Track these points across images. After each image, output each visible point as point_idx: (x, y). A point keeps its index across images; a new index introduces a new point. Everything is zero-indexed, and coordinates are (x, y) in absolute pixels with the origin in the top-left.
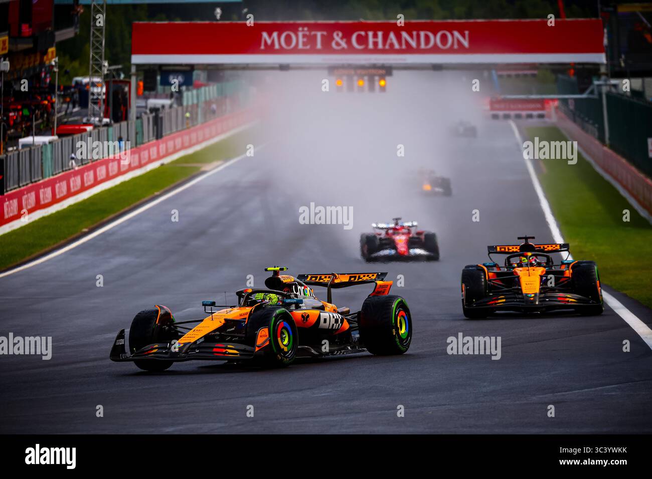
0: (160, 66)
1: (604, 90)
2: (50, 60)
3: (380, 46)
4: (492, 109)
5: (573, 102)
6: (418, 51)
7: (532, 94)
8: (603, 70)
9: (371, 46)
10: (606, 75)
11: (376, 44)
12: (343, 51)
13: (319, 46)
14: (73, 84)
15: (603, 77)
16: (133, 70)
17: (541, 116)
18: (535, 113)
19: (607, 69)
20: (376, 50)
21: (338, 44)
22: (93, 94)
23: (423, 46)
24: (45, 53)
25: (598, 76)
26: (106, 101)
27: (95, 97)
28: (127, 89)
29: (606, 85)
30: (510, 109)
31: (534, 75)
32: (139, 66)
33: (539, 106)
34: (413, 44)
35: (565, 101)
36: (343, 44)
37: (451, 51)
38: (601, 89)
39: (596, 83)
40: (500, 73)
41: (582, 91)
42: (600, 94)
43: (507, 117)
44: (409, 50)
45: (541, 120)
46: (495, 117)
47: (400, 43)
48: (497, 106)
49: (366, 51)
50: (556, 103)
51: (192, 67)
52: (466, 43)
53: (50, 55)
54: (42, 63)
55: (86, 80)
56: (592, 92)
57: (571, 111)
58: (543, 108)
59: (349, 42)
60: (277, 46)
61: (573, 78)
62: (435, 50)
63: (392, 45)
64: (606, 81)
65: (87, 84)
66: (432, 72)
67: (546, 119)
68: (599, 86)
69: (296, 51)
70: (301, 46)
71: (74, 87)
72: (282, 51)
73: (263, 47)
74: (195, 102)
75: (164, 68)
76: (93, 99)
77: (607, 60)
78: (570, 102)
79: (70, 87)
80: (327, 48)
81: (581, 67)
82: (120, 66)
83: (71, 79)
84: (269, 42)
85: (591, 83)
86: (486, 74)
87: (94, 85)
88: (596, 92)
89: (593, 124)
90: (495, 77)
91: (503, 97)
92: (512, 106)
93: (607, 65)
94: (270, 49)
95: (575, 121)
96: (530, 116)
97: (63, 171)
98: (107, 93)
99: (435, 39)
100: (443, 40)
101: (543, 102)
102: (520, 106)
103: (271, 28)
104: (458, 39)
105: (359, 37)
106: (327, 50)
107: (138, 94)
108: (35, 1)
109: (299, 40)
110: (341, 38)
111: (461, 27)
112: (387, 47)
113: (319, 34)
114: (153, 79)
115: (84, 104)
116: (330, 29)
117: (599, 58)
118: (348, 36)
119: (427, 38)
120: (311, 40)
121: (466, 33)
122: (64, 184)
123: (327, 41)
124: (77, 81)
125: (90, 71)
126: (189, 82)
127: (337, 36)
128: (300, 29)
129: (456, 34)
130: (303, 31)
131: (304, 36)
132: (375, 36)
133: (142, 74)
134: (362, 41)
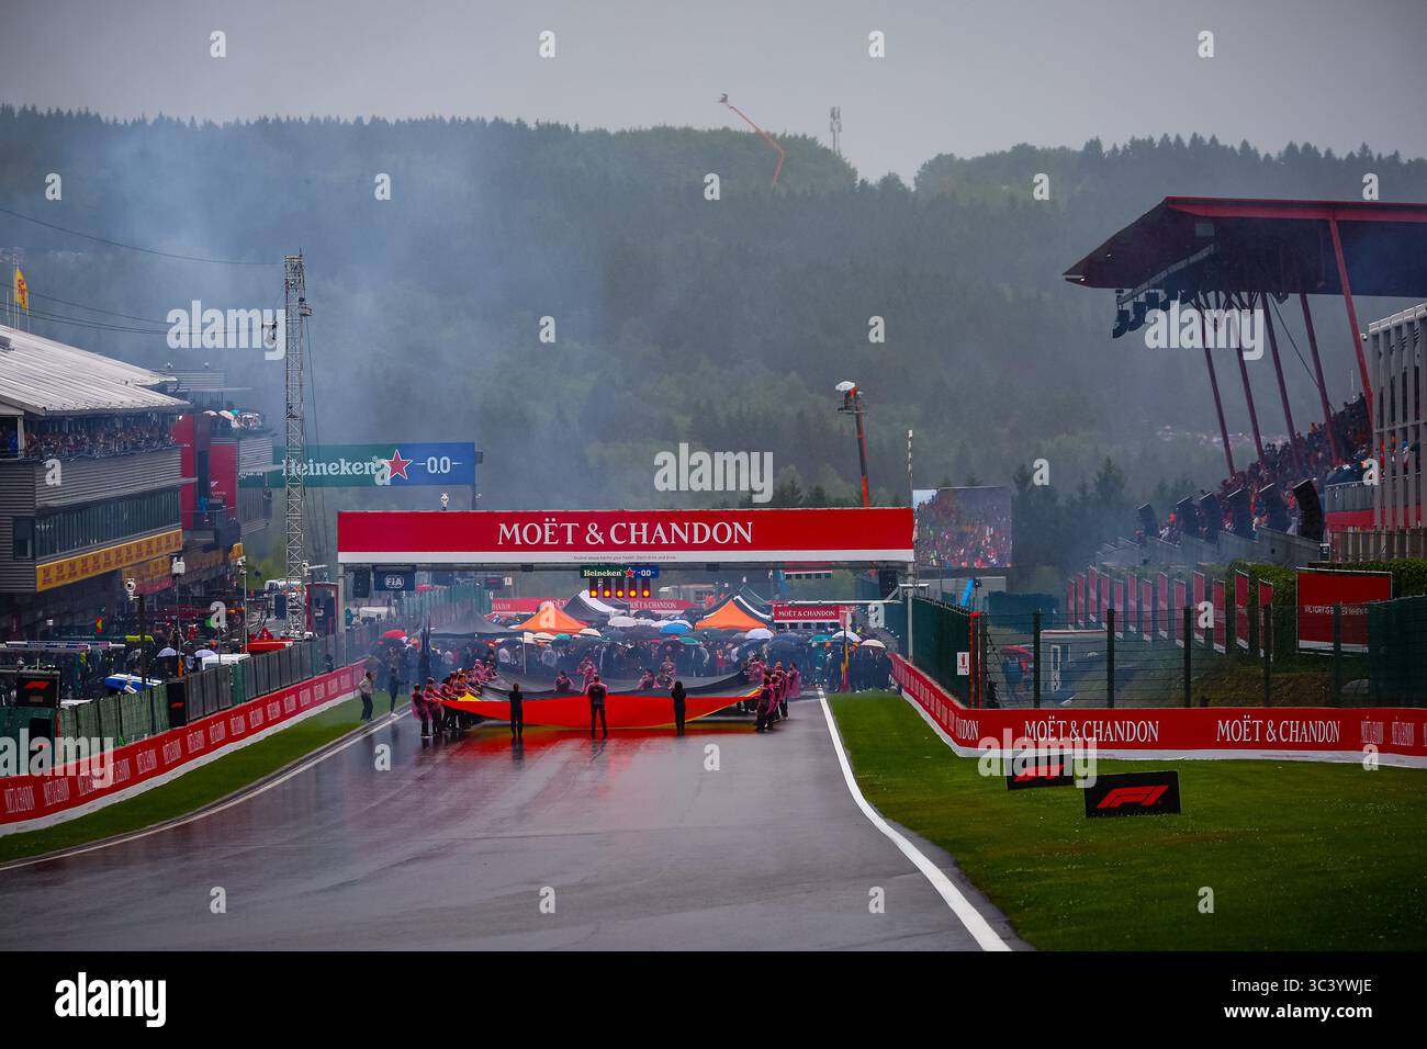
0: (375, 566)
1: (911, 593)
2: (236, 558)
3: (644, 541)
4: (777, 617)
6: (691, 547)
7: (824, 599)
8: (910, 569)
9: (633, 541)
10: (915, 576)
11: (639, 538)
12: (599, 548)
13: (570, 542)
14: (267, 588)
15: (911, 578)
16: (340, 570)
17: (834, 625)
18: (827, 621)
19: (915, 569)
20: (639, 547)
21: (593, 539)
22: (291, 601)
23: (696, 541)
24: (230, 549)
25: (905, 576)
26: (308, 610)
27: (294, 604)
28: (333, 594)
29: (913, 587)
30: (797, 617)
31: (828, 576)
32: (348, 568)
33: (832, 613)
34: (685, 539)
36: (600, 539)
37: (730, 547)
38: (907, 593)
39: (902, 585)
40: (788, 573)
41: (884, 596)
42: (905, 599)
43: (794, 626)
44: (679, 545)
45: (834, 629)
46: (780, 626)
47: (669, 539)
49: (627, 547)
50: (853, 608)
51: (414, 568)
52: (748, 538)
53: (236, 552)
54: (226, 562)
55: (282, 583)
56: (896, 597)
58: (837, 616)
59: (606, 537)
60: (518, 542)
62: (711, 546)
63: (659, 539)
64: (913, 582)
65: (283, 588)
66: (704, 573)
68: (904, 588)
69: (541, 547)
70: (547, 542)
71: (268, 592)
72: (524, 547)
73: (500, 543)
74: (418, 609)
75: (378, 568)
76: (292, 607)
77: (915, 557)
79: (263, 593)
81: (885, 565)
82: (323, 566)
83: (264, 583)
84: (508, 536)
85: (896, 586)
87: (292, 589)
88: (901, 597)
90: (782, 579)
92: (800, 614)
93: (915, 563)
94: (510, 546)
97: (258, 696)
98: (309, 599)
99: (711, 533)
100: (722, 533)
101: (836, 608)
102: (810, 613)
103: (510, 519)
104: (739, 532)
105: (618, 530)
106: (580, 545)
107: (347, 599)
108: (213, 484)
109: (545, 533)
110: (597, 532)
111: (742, 518)
112: (653, 542)
113: (570, 526)
114: (366, 582)
115: (281, 614)
116: (583, 519)
117: (906, 555)
118: (604, 530)
119: (702, 530)
120: (560, 534)
121: (750, 524)
122: (260, 711)
123: (580, 534)
124: (271, 584)
125: (286, 572)
126: (410, 586)
127: (592, 529)
128: (547, 520)
129: (737, 525)
130: (550, 522)
131: (551, 529)
132: (639, 528)
133: (351, 576)
134: (623, 534)
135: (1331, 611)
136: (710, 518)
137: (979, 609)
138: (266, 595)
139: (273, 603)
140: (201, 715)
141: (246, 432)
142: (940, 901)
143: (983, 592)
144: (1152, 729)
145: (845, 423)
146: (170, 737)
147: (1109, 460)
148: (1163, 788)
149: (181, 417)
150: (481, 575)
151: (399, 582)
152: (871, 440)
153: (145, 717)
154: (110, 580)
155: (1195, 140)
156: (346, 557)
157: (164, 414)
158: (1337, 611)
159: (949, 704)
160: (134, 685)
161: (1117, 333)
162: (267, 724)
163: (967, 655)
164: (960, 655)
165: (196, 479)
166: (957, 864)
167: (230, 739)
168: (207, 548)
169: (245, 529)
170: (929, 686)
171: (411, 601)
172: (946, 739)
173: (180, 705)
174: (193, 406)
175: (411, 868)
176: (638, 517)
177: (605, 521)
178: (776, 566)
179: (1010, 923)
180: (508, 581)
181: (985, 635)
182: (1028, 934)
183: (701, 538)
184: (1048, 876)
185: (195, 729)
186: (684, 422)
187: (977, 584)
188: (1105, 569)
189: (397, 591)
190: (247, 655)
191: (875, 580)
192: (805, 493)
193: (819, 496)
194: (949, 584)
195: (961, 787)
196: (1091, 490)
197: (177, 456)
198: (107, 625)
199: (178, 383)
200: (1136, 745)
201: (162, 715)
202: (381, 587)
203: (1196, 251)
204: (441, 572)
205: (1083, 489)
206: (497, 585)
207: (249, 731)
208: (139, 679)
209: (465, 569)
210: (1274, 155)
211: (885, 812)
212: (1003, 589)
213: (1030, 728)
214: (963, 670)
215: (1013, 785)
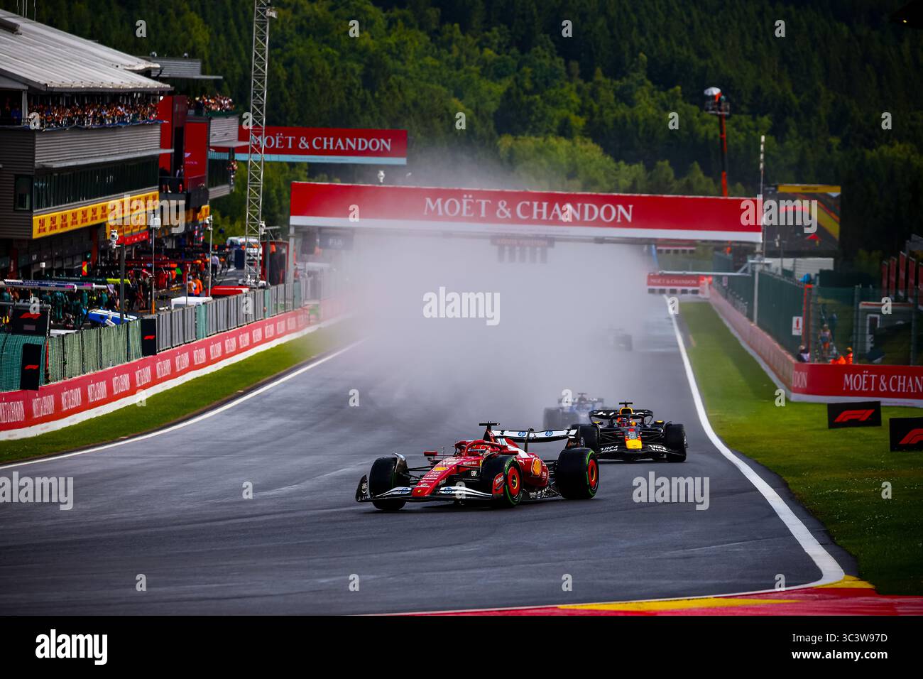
0: (320, 229)
1: (758, 268)
2: (204, 218)
3: (544, 217)
4: (649, 284)
5: (727, 278)
6: (582, 223)
7: (688, 270)
8: (758, 249)
9: (535, 217)
10: (761, 254)
11: (540, 215)
12: (507, 221)
13: (483, 215)
14: (228, 244)
15: (758, 256)
16: (292, 231)
17: (695, 292)
18: (690, 289)
19: (762, 249)
20: (540, 221)
21: (502, 213)
22: (249, 255)
23: (586, 218)
24: (199, 210)
25: (753, 254)
26: (263, 263)
27: (251, 258)
28: (284, 251)
29: (759, 264)
30: (666, 285)
31: (691, 252)
32: (297, 228)
33: (694, 282)
34: (578, 216)
35: (719, 278)
36: (508, 214)
37: (614, 224)
38: (755, 268)
39: (751, 261)
40: (659, 248)
41: (736, 269)
42: (753, 273)
43: (662, 292)
45: (695, 295)
46: (652, 291)
48: (653, 281)
49: (530, 221)
50: (711, 279)
51: (352, 231)
52: (629, 218)
53: (204, 213)
55: (241, 240)
56: (745, 271)
57: (724, 287)
58: (698, 285)
59: (513, 212)
60: (440, 213)
61: (729, 256)
62: (599, 223)
63: (556, 216)
64: (760, 259)
65: (243, 244)
67: (700, 295)
68: (752, 264)
69: (459, 218)
70: (464, 213)
71: (229, 247)
72: (445, 218)
73: (426, 213)
75: (324, 231)
76: (249, 260)
77: (763, 240)
78: (724, 278)
79: (224, 247)
80: (491, 217)
81: (738, 245)
82: (277, 227)
83: (226, 239)
84: (433, 208)
85: (745, 261)
86: (646, 248)
87: (250, 246)
88: (750, 271)
89: (743, 302)
90: (654, 252)
91: (660, 272)
92: (668, 282)
93: (763, 244)
94: (433, 216)
95: (726, 297)
96: (684, 292)
97: (218, 333)
98: (264, 254)
99: (599, 212)
100: (608, 213)
101: (698, 278)
102: (676, 282)
103: (435, 195)
104: (622, 214)
105: (524, 206)
107: (296, 256)
108: (187, 155)
109: (463, 207)
110: (506, 208)
111: (625, 202)
112: (551, 218)
113: (483, 202)
115: (240, 265)
116: (494, 197)
117: (755, 237)
118: (512, 206)
119: (591, 210)
120: (475, 208)
121: (631, 207)
122: (219, 345)
123: (491, 209)
124: (232, 242)
125: (247, 230)
126: (349, 246)
127: (502, 205)
128: (465, 196)
129: (621, 208)
130: (468, 198)
131: (469, 203)
132: (540, 206)
133: (300, 236)
134: (527, 210)
136: (598, 201)
138: (227, 250)
139: (233, 256)
140: (170, 347)
141: (217, 113)
142: (772, 513)
143: (815, 270)
146: (143, 365)
149: (162, 98)
151: (340, 243)
153: (121, 345)
154: (96, 231)
156: (297, 221)
157: (147, 95)
159: (785, 359)
160: (114, 320)
162: (225, 356)
163: (801, 319)
164: (795, 319)
165: (172, 151)
167: (193, 367)
170: (770, 344)
173: (152, 337)
174: (173, 89)
176: (540, 198)
177: (513, 199)
178: (650, 242)
179: (827, 532)
182: (841, 542)
183: (591, 216)
184: (860, 496)
185: (163, 358)
186: (579, 122)
188: (912, 254)
189: (338, 250)
190: (210, 298)
194: (788, 263)
195: (792, 426)
197: (157, 130)
198: (92, 269)
199: (161, 70)
201: (136, 343)
202: (324, 246)
207: (209, 362)
208: (117, 315)
211: (731, 445)
212: (831, 267)
213: (849, 380)
214: (797, 331)
215: (833, 424)
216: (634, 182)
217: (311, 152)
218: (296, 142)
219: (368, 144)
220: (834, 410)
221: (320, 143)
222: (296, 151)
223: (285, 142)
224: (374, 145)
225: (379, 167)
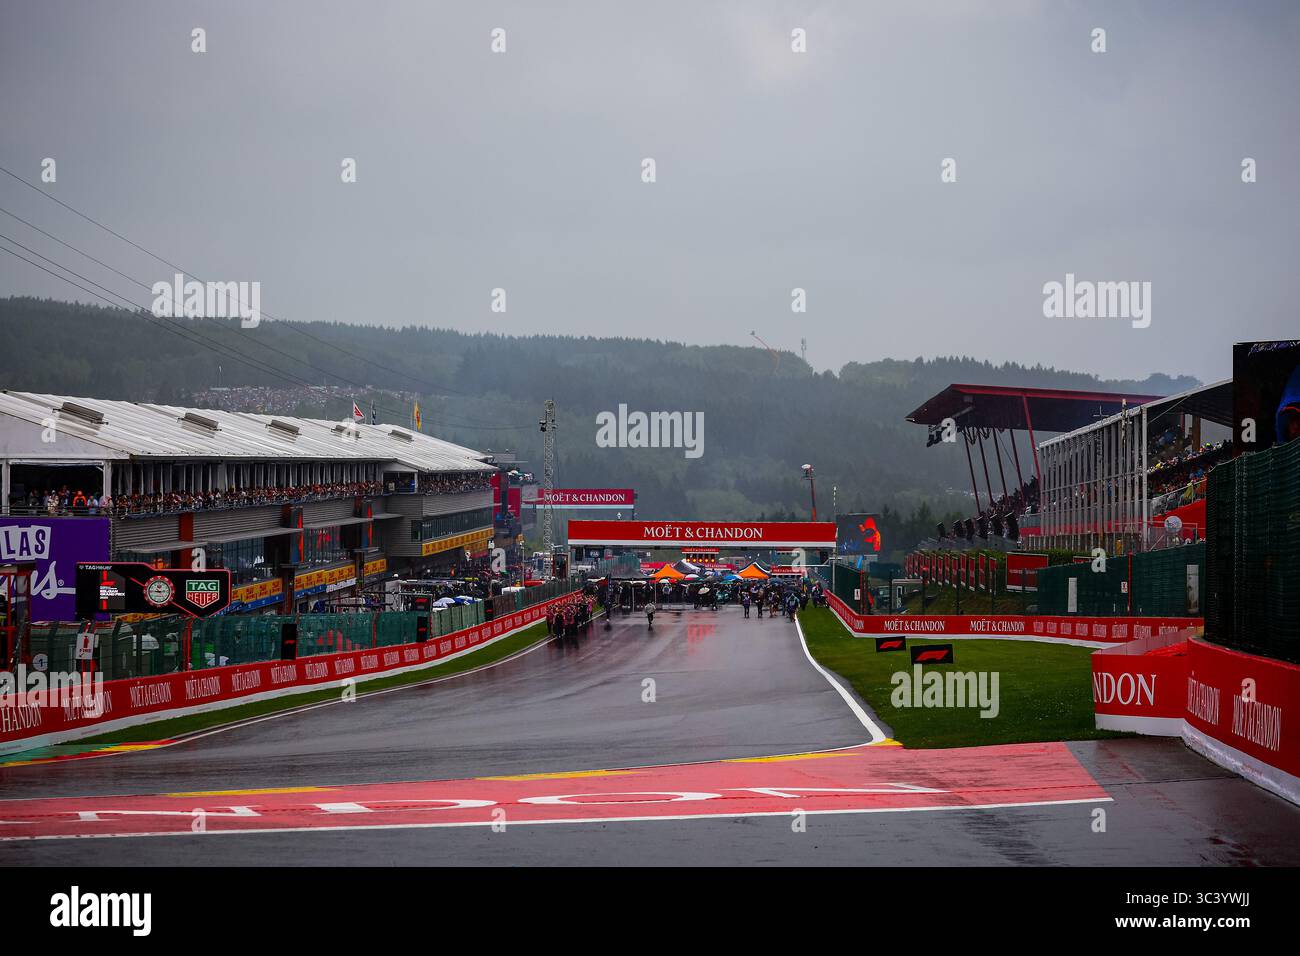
0: (586, 546)
1: (834, 562)
2: (519, 542)
3: (712, 536)
4: (773, 572)
5: (817, 568)
6: (734, 539)
8: (834, 551)
9: (707, 536)
10: (836, 554)
11: (710, 535)
12: (691, 539)
13: (677, 536)
14: (534, 556)
15: (834, 555)
16: (569, 548)
17: (799, 576)
18: (796, 574)
19: (836, 551)
20: (710, 539)
21: (688, 535)
22: (545, 562)
23: (736, 536)
24: (516, 537)
25: (832, 554)
26: (553, 567)
28: (565, 560)
29: (835, 559)
30: (782, 572)
32: (572, 547)
33: (798, 570)
34: (731, 535)
35: (813, 568)
36: (692, 535)
37: (752, 539)
39: (830, 558)
40: (778, 552)
41: (822, 563)
42: (832, 564)
44: (729, 539)
47: (724, 535)
48: (775, 570)
49: (705, 539)
50: (808, 569)
51: (604, 547)
52: (761, 536)
53: (519, 539)
54: (515, 544)
55: (540, 554)
56: (827, 563)
57: (816, 573)
59: (695, 534)
60: (653, 536)
62: (743, 539)
63: (719, 535)
64: (835, 557)
65: (542, 556)
66: (740, 551)
68: (832, 560)
69: (664, 538)
70: (667, 536)
72: (656, 538)
73: (645, 536)
75: (588, 547)
76: (546, 565)
77: (837, 546)
78: (815, 568)
81: (823, 549)
82: (561, 546)
83: (533, 554)
84: (649, 533)
85: (827, 558)
88: (830, 563)
89: (827, 580)
90: (775, 555)
93: (836, 548)
94: (649, 538)
97: (528, 607)
98: (553, 562)
99: (743, 533)
100: (748, 533)
101: (800, 568)
102: (788, 571)
103: (650, 525)
104: (756, 533)
105: (700, 531)
106: (682, 538)
107: (571, 562)
108: (509, 507)
109: (666, 532)
110: (690, 532)
111: (758, 526)
112: (716, 537)
113: (678, 529)
114: (581, 554)
115: (540, 568)
116: (684, 526)
117: (833, 544)
118: (694, 530)
119: (739, 532)
120: (673, 532)
121: (761, 529)
122: (529, 614)
123: (682, 533)
124: (536, 554)
125: (544, 548)
126: (602, 556)
127: (688, 530)
128: (667, 526)
129: (755, 529)
130: (669, 527)
131: (669, 530)
132: (710, 530)
133: (574, 551)
134: (702, 533)
135: (1021, 572)
136: (743, 526)
137: (865, 570)
138: (533, 559)
139: (537, 563)
140: (500, 615)
141: (526, 482)
142: (845, 703)
143: (867, 562)
144: (942, 625)
145: (806, 484)
146: (486, 626)
147: (924, 504)
148: (945, 652)
149: (494, 475)
150: (635, 551)
151: (597, 554)
152: (817, 491)
153: (474, 616)
154: (459, 551)
155: (965, 359)
156: (571, 542)
157: (486, 473)
158: (1024, 571)
159: (851, 614)
160: (469, 601)
161: (929, 445)
162: (532, 620)
165: (500, 504)
166: (853, 686)
167: (514, 627)
168: (506, 537)
169: (525, 528)
170: (842, 604)
171: (602, 563)
172: (849, 629)
173: (491, 610)
174: (500, 470)
175: (599, 688)
176: (710, 525)
177: (694, 527)
178: (773, 549)
179: (876, 713)
180: (648, 554)
181: (867, 581)
182: (884, 717)
183: (739, 535)
185: (498, 622)
186: (732, 482)
187: (864, 558)
188: (921, 552)
189: (596, 558)
190: (523, 587)
191: (818, 556)
192: (787, 515)
193: (793, 516)
194: (852, 558)
195: (856, 651)
196: (916, 516)
197: (492, 494)
198: (456, 573)
199: (494, 459)
200: (934, 632)
201: (482, 615)
202: (588, 556)
203: (964, 409)
204: (617, 550)
205: (913, 515)
206: (643, 556)
207: (524, 623)
208: (471, 598)
209: (628, 549)
210: (999, 367)
211: (820, 662)
212: (876, 560)
213: (887, 624)
214: (857, 597)
215: (879, 650)
216: (763, 514)
217: (579, 503)
218: (570, 498)
219: (612, 498)
220: (879, 641)
221: (584, 498)
222: (571, 502)
223: (565, 498)
224: (615, 498)
225: (619, 510)
